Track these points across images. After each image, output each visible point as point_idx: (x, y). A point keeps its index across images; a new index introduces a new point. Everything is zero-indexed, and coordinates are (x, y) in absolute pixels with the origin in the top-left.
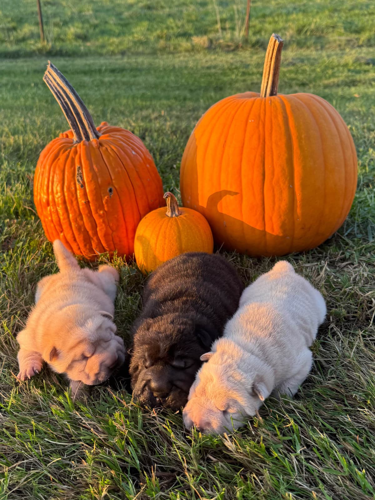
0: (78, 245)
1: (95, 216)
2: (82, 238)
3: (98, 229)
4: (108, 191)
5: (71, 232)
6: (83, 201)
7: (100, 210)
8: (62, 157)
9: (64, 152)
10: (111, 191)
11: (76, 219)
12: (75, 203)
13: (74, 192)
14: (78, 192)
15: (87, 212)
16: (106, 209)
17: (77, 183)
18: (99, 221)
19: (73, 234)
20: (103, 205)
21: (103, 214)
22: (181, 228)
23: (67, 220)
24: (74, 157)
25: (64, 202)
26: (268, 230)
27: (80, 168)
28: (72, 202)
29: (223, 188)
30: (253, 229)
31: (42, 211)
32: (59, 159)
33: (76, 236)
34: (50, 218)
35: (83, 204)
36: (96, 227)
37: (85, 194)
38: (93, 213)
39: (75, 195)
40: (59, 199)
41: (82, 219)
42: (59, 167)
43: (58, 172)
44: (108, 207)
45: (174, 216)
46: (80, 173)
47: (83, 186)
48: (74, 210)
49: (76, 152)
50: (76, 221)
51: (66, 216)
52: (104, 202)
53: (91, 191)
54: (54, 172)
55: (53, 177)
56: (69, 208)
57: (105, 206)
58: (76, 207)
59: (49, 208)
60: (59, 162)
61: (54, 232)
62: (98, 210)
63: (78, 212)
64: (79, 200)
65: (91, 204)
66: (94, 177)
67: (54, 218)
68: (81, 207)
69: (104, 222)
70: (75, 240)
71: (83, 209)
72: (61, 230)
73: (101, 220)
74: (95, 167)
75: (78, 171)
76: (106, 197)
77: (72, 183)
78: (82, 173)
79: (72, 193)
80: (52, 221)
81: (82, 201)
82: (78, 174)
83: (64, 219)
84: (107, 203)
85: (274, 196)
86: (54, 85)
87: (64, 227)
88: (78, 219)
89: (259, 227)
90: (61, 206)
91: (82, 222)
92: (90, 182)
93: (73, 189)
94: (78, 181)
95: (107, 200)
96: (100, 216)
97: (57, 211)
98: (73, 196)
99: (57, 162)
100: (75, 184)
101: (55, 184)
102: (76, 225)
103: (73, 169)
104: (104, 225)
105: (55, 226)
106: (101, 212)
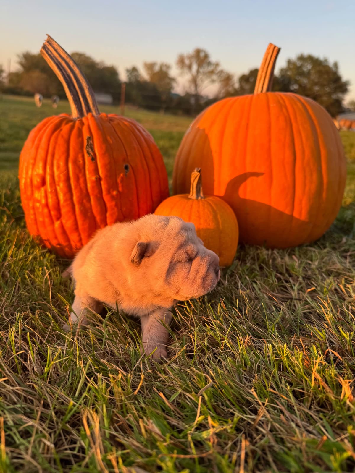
0: (80, 235)
1: (106, 198)
2: (86, 226)
3: (108, 215)
4: (124, 168)
5: (73, 218)
6: (94, 178)
7: (113, 190)
8: (65, 128)
9: (67, 123)
10: (126, 168)
11: (82, 201)
12: (81, 180)
13: (81, 167)
14: (87, 167)
15: (96, 191)
16: (120, 189)
17: (86, 155)
18: (110, 204)
19: (76, 220)
20: (117, 183)
21: (117, 195)
22: (215, 208)
23: (69, 202)
24: (80, 127)
25: (68, 179)
26: (296, 215)
27: (90, 138)
28: (77, 179)
29: (249, 170)
30: (281, 214)
31: (32, 193)
32: (61, 130)
33: (80, 223)
34: (43, 201)
35: (92, 182)
36: (106, 211)
37: (96, 170)
38: (104, 193)
39: (83, 171)
40: (62, 176)
41: (89, 200)
42: (62, 136)
43: (61, 141)
44: (122, 186)
45: (200, 198)
46: (91, 144)
47: (94, 159)
48: (81, 189)
49: (82, 124)
50: (81, 203)
51: (68, 196)
52: (119, 180)
53: (105, 166)
54: (56, 143)
55: (54, 148)
56: (73, 187)
57: (120, 185)
58: (82, 185)
59: (43, 189)
60: (62, 132)
61: (47, 220)
62: (111, 190)
63: (85, 191)
64: (88, 176)
65: (102, 182)
66: (108, 150)
67: (50, 200)
68: (89, 185)
69: (116, 205)
70: (77, 229)
71: (93, 187)
72: (59, 216)
73: (114, 203)
74: (109, 138)
75: (88, 141)
76: (122, 175)
77: (80, 156)
78: (93, 145)
79: (79, 167)
80: (47, 205)
81: (90, 178)
82: (88, 145)
83: (65, 201)
84: (122, 181)
85: (305, 177)
86: (54, 56)
87: (64, 211)
88: (85, 201)
89: (287, 212)
90: (61, 185)
91: (89, 205)
92: (103, 155)
93: (81, 162)
94: (88, 153)
95: (122, 178)
96: (113, 198)
97: (56, 190)
98: (80, 171)
99: (59, 132)
100: (83, 156)
101: (57, 156)
102: (82, 208)
103: (80, 139)
104: (116, 209)
105: (49, 211)
106: (115, 193)
